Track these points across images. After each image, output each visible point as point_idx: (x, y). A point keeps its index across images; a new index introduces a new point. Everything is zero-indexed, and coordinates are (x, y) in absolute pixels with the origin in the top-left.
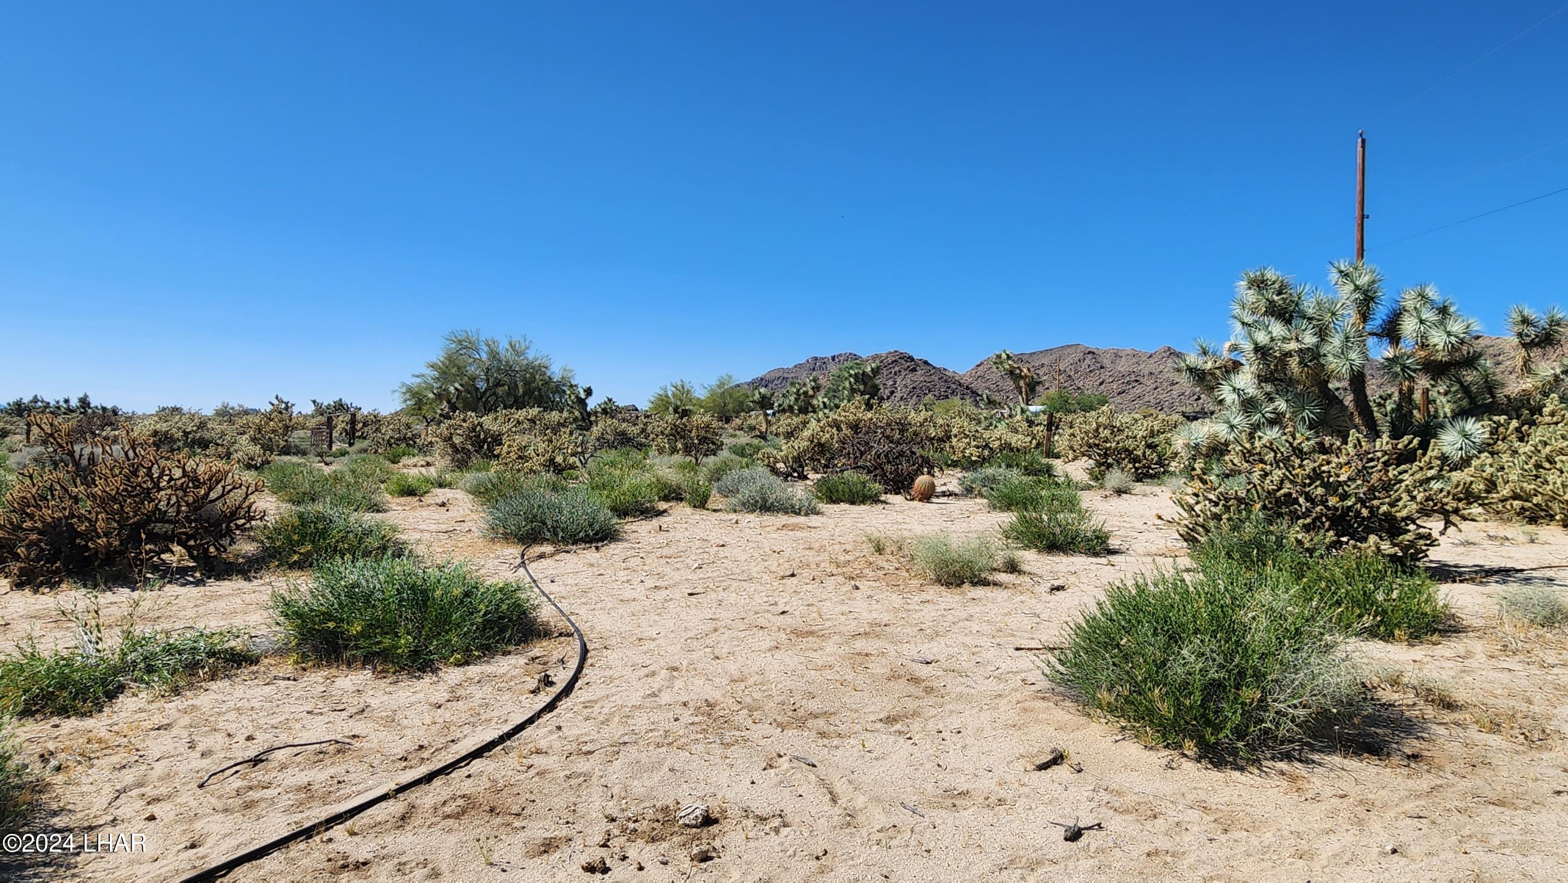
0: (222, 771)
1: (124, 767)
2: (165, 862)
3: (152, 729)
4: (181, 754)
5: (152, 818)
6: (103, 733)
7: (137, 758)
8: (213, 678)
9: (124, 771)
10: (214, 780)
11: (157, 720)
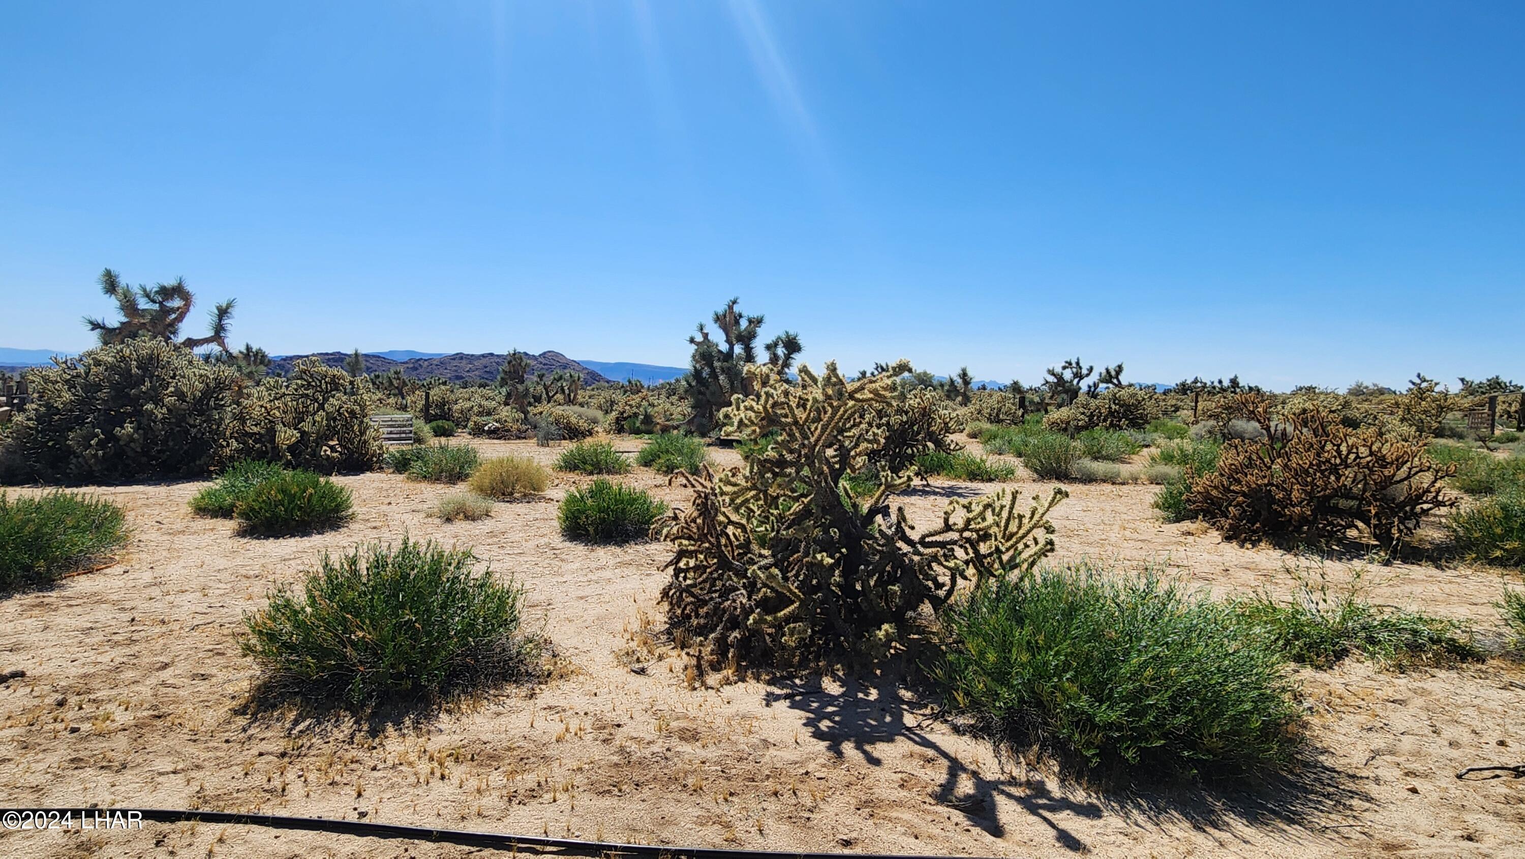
0: (1480, 770)
1: (1370, 729)
2: (1442, 843)
3: (1388, 700)
4: (1426, 736)
5: (1414, 791)
6: (1341, 690)
7: (1382, 725)
8: (1438, 665)
9: (1371, 734)
10: (1471, 775)
11: (1389, 692)
